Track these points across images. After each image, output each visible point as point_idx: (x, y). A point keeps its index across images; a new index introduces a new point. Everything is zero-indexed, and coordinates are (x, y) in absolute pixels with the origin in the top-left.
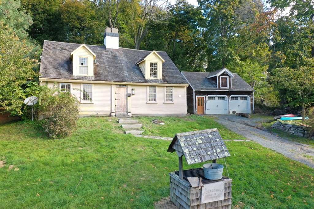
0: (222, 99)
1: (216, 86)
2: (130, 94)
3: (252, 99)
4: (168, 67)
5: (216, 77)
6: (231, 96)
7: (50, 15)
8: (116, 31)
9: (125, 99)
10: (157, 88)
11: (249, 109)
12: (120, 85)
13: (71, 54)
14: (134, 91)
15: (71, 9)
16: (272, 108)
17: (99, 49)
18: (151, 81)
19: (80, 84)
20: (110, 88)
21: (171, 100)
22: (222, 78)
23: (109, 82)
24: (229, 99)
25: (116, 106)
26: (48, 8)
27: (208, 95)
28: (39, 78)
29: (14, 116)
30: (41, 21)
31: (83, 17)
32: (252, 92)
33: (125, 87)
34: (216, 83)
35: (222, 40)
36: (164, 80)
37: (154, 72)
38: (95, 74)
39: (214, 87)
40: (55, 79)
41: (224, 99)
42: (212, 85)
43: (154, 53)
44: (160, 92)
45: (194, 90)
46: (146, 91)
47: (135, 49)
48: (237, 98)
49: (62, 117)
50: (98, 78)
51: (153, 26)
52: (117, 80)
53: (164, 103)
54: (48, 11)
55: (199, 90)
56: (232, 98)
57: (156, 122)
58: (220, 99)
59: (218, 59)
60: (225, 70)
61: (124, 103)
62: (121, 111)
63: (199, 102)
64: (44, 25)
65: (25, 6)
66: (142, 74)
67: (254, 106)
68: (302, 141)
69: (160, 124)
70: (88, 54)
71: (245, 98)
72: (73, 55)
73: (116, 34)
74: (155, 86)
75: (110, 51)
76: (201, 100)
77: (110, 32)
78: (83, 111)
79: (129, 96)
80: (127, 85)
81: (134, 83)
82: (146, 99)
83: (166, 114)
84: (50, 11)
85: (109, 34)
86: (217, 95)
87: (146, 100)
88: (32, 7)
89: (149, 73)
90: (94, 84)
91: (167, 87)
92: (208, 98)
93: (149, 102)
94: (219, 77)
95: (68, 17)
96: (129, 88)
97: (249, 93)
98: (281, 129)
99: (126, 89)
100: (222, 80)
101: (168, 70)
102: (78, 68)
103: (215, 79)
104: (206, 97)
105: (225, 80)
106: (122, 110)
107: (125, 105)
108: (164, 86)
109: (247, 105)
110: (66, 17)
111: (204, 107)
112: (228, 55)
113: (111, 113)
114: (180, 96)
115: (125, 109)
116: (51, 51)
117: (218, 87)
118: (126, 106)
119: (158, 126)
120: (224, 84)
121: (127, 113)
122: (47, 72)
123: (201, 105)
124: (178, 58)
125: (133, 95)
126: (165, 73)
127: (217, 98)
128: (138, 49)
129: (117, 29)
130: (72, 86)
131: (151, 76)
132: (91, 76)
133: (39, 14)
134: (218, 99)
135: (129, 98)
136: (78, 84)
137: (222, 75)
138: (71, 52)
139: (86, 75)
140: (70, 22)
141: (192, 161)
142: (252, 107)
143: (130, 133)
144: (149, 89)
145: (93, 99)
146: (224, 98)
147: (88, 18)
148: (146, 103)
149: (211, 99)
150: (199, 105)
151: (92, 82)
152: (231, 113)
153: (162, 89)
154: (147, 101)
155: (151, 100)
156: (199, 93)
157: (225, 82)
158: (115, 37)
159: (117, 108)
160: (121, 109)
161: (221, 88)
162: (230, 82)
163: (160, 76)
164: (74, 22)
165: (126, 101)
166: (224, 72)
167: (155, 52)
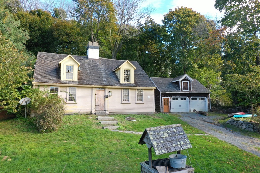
0: (184, 100)
1: (179, 89)
2: (108, 96)
3: (209, 100)
4: (139, 73)
5: (179, 81)
6: (192, 97)
7: (44, 32)
8: (96, 44)
9: (104, 100)
10: (130, 91)
11: (207, 108)
12: (99, 88)
13: (60, 63)
14: (111, 93)
15: (60, 27)
16: (226, 107)
17: (82, 58)
18: (125, 85)
19: (66, 88)
20: (91, 91)
21: (142, 100)
22: (183, 82)
23: (90, 85)
24: (190, 100)
25: (95, 105)
26: (42, 27)
27: (173, 97)
28: (33, 82)
29: (10, 113)
30: (36, 36)
31: (70, 34)
32: (209, 94)
33: (103, 89)
34: (179, 86)
35: (183, 51)
36: (136, 84)
37: (127, 78)
38: (79, 79)
39: (177, 90)
40: (46, 83)
42: (176, 88)
43: (127, 62)
44: (133, 94)
45: (161, 92)
46: (121, 93)
47: (112, 58)
48: (197, 99)
49: (50, 114)
50: (81, 82)
51: (127, 40)
52: (97, 84)
53: (136, 103)
54: (42, 29)
55: (165, 92)
56: (192, 99)
57: (129, 119)
58: (183, 100)
59: (180, 67)
60: (186, 76)
61: (102, 103)
63: (165, 102)
64: (38, 40)
65: (24, 25)
66: (118, 79)
67: (211, 106)
68: (253, 135)
69: (133, 120)
70: (73, 63)
71: (203, 99)
72: (61, 63)
73: (96, 47)
74: (128, 89)
75: (91, 61)
76: (167, 100)
77: (92, 45)
78: (68, 110)
79: (107, 97)
80: (105, 88)
81: (111, 87)
82: (121, 100)
83: (137, 112)
84: (44, 29)
85: (91, 47)
86: (179, 96)
88: (29, 26)
89: (124, 78)
90: (78, 87)
91: (138, 89)
92: (172, 99)
93: (123, 102)
94: (181, 81)
95: (58, 34)
96: (107, 91)
97: (207, 95)
98: (235, 125)
99: (104, 91)
100: (184, 84)
101: (139, 76)
102: (65, 74)
103: (178, 83)
104: (171, 98)
105: (186, 84)
106: (101, 109)
107: (103, 105)
108: (135, 89)
109: (205, 105)
110: (57, 34)
111: (169, 107)
112: (188, 64)
113: (91, 112)
114: (149, 97)
115: (103, 108)
116: (43, 60)
117: (180, 90)
119: (131, 122)
120: (185, 87)
121: (105, 111)
122: (39, 77)
123: (167, 105)
124: (147, 66)
125: (110, 96)
126: (137, 79)
127: (179, 99)
128: (114, 59)
129: (98, 43)
130: (60, 89)
131: (125, 81)
132: (75, 80)
133: (35, 31)
134: (181, 100)
136: (64, 87)
137: (184, 80)
138: (60, 61)
139: (71, 80)
140: (59, 37)
141: (159, 152)
142: (209, 106)
143: (107, 129)
144: (124, 91)
145: (77, 100)
146: (186, 99)
147: (74, 34)
148: (121, 103)
149: (175, 100)
150: (165, 105)
151: (76, 85)
152: (192, 111)
153: (134, 91)
154: (122, 101)
155: (125, 100)
156: (165, 94)
157: (186, 86)
158: (96, 49)
159: (97, 107)
161: (183, 90)
162: (190, 85)
163: (132, 81)
164: (63, 38)
165: (104, 101)
166: (185, 78)
167: (129, 61)
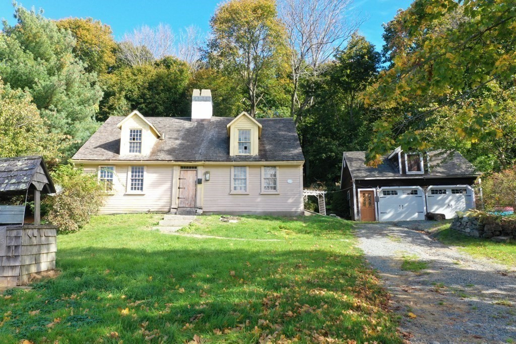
0: (412, 194)
1: (399, 171)
2: (201, 180)
5: (397, 154)
6: (431, 187)
8: (207, 93)
9: (194, 188)
10: (248, 169)
12: (187, 167)
14: (208, 176)
20: (170, 172)
21: (275, 188)
22: (408, 156)
25: (178, 198)
27: (382, 188)
33: (194, 169)
34: (398, 165)
37: (245, 145)
38: (152, 153)
39: (394, 172)
41: (417, 194)
42: (393, 169)
43: (244, 115)
44: (254, 176)
45: (354, 180)
46: (229, 174)
52: (182, 158)
53: (260, 194)
55: (362, 179)
56: (432, 190)
61: (191, 193)
62: (187, 206)
63: (364, 200)
69: (230, 221)
70: (142, 124)
71: (463, 191)
72: (121, 127)
73: (207, 97)
74: (244, 166)
75: (196, 123)
76: (369, 196)
77: (199, 95)
79: (200, 182)
80: (198, 166)
81: (207, 163)
82: (229, 187)
85: (197, 98)
86: (399, 186)
87: (229, 189)
89: (237, 144)
91: (265, 166)
92: (382, 193)
93: (234, 192)
94: (402, 154)
96: (201, 172)
97: (470, 180)
99: (195, 172)
100: (409, 160)
102: (128, 145)
106: (189, 204)
107: (194, 197)
108: (260, 166)
109: (468, 203)
111: (374, 209)
113: (170, 209)
114: (290, 181)
115: (193, 203)
116: (110, 128)
117: (401, 173)
118: (194, 199)
120: (413, 165)
121: (196, 209)
122: (86, 153)
123: (370, 206)
127: (400, 193)
129: (210, 91)
130: (116, 170)
131: (239, 151)
132: (146, 154)
135: (199, 186)
136: (124, 167)
139: (138, 154)
145: (144, 188)
146: (416, 191)
148: (229, 194)
149: (389, 194)
150: (364, 204)
153: (257, 170)
157: (415, 163)
158: (207, 101)
159: (181, 201)
160: (187, 204)
161: (408, 173)
162: (425, 162)
163: (254, 151)
165: (195, 190)
167: (246, 113)
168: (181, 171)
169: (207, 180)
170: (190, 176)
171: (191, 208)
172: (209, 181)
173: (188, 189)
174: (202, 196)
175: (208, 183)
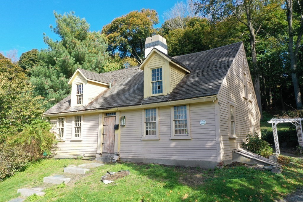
2: (118, 125)
9: (114, 134)
10: (157, 112)
21: (186, 132)
25: (103, 144)
33: (113, 115)
36: (174, 94)
37: (158, 85)
43: (154, 52)
46: (141, 118)
53: (170, 139)
61: (111, 139)
62: (108, 152)
70: (83, 79)
74: (155, 109)
77: (150, 42)
80: (116, 112)
82: (141, 132)
85: (148, 45)
90: (83, 115)
93: (146, 137)
96: (118, 117)
99: (114, 118)
113: (96, 155)
114: (203, 122)
115: (113, 149)
121: (114, 155)
132: (85, 105)
135: (117, 132)
139: (81, 105)
145: (81, 135)
148: (142, 140)
154: (142, 136)
159: (105, 147)
160: (109, 149)
168: (105, 117)
169: (123, 126)
170: (111, 122)
171: (111, 153)
172: (125, 127)
173: (109, 135)
174: (119, 142)
175: (124, 128)
